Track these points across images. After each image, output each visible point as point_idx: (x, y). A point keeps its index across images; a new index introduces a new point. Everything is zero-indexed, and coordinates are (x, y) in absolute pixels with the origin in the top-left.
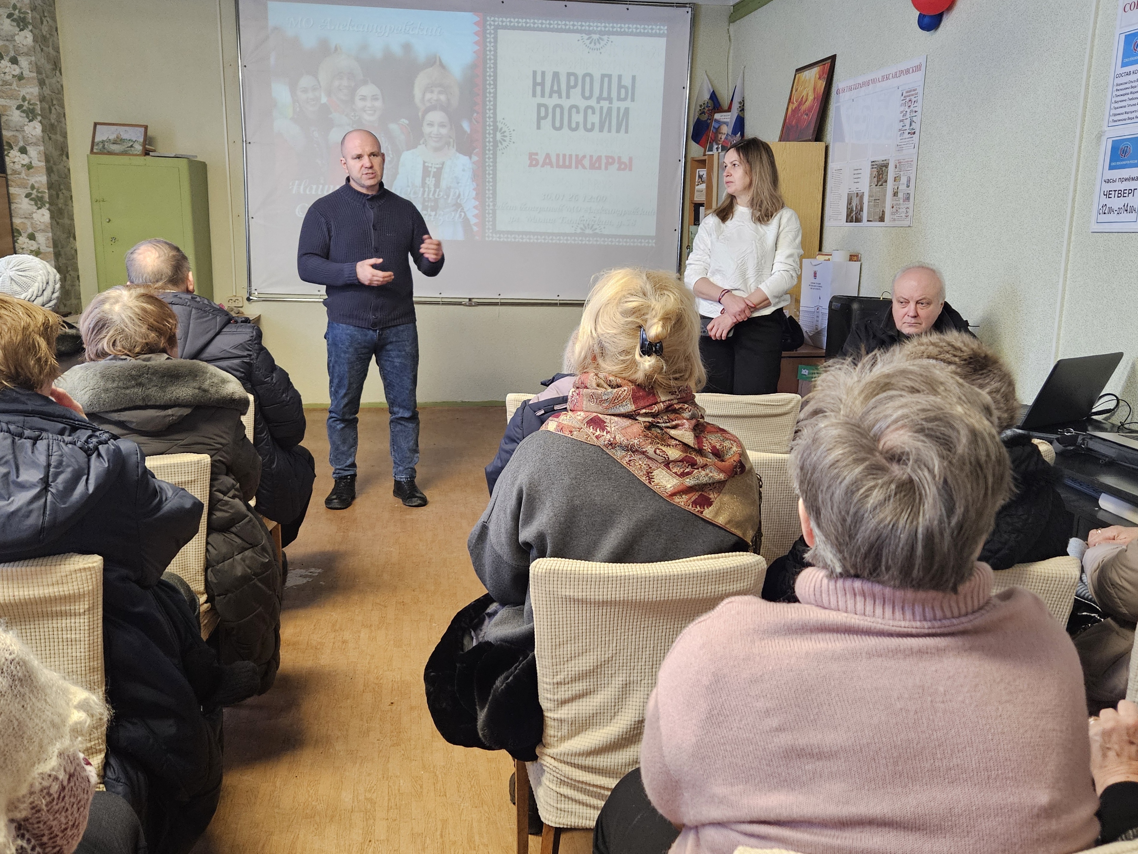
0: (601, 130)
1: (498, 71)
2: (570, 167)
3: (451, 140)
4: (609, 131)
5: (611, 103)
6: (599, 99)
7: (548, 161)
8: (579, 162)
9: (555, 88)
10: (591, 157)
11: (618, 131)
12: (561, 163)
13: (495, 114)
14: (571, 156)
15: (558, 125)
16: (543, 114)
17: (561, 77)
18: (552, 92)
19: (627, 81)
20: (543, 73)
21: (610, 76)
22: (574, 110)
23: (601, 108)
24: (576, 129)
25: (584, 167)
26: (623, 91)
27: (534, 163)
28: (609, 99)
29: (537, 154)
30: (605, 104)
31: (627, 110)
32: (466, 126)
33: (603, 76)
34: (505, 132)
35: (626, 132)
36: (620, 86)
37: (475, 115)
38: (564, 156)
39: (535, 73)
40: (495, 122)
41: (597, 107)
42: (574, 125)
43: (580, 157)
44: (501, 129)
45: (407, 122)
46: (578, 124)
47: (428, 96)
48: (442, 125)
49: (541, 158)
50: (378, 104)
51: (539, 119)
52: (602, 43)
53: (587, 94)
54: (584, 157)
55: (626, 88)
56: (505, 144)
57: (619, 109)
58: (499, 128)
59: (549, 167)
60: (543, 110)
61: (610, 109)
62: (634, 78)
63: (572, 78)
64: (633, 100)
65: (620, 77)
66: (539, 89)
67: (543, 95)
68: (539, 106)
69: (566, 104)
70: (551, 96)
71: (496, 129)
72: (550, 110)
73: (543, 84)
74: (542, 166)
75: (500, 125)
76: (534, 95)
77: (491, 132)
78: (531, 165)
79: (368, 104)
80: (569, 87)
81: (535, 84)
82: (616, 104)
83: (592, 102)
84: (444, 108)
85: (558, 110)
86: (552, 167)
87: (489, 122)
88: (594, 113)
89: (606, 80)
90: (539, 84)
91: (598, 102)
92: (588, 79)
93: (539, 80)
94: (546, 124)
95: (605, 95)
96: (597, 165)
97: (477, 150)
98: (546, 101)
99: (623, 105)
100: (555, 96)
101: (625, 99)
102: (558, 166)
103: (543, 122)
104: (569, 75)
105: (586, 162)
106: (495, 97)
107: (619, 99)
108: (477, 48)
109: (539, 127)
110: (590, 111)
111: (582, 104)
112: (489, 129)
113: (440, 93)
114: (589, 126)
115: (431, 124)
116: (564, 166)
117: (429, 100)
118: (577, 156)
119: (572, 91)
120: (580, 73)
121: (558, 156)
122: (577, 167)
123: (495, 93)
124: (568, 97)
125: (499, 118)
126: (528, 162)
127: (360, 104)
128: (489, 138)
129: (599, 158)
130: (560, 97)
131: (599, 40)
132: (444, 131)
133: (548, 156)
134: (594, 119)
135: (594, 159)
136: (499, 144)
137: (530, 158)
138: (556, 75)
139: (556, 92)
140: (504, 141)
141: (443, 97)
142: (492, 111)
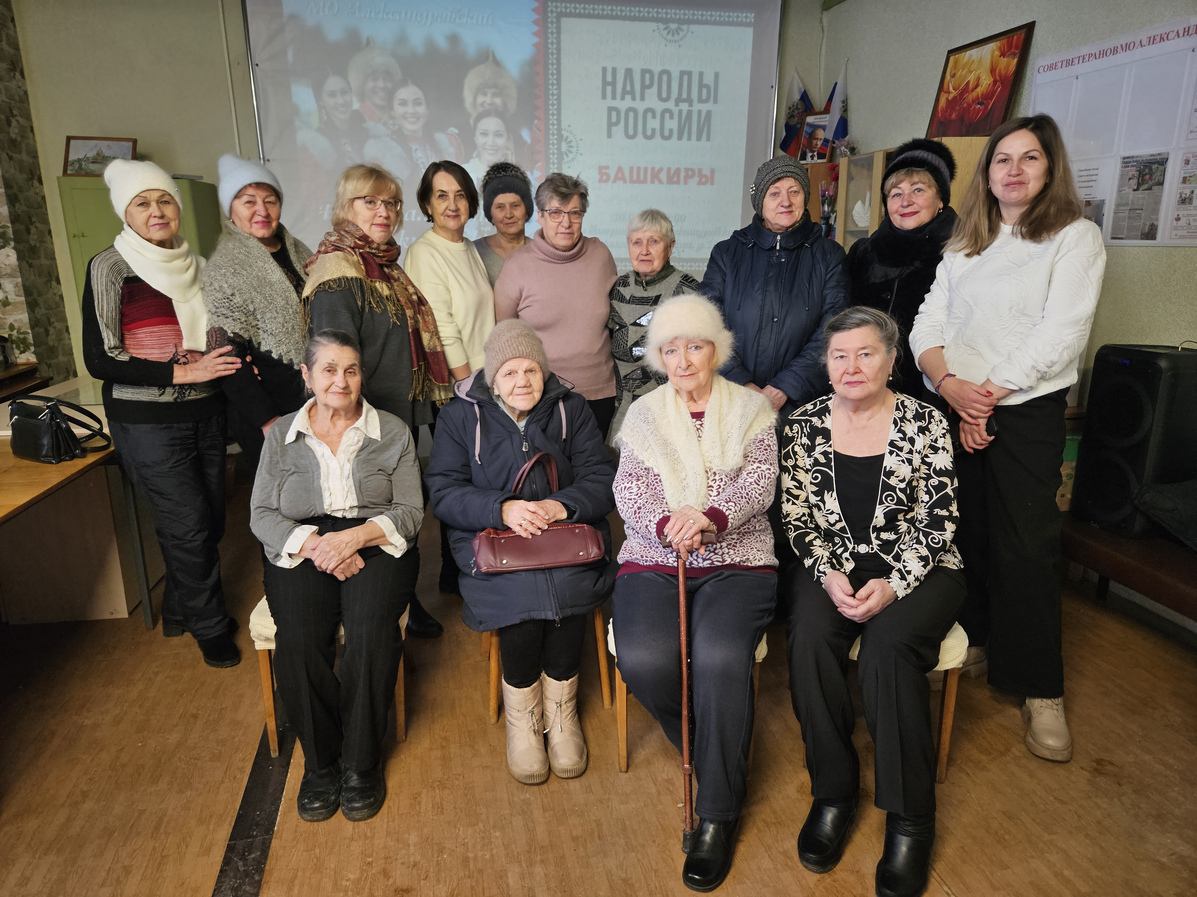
0: (680, 138)
1: (562, 68)
2: (645, 181)
3: (509, 152)
4: (689, 139)
5: (691, 105)
6: (678, 101)
7: (620, 175)
8: (655, 175)
9: (628, 88)
10: (669, 169)
11: (699, 138)
12: (635, 178)
13: (559, 120)
14: (646, 169)
15: (631, 132)
16: (614, 119)
17: (634, 74)
18: (624, 93)
19: (709, 79)
20: (614, 70)
21: (690, 74)
22: (649, 115)
23: (680, 112)
24: (651, 137)
25: (661, 182)
26: (705, 91)
27: (605, 178)
28: (689, 101)
29: (607, 168)
30: (684, 107)
31: (709, 113)
32: (526, 135)
33: (682, 73)
34: (571, 141)
35: (708, 139)
36: (701, 85)
38: (639, 169)
39: (604, 70)
40: (559, 129)
41: (675, 110)
42: (649, 133)
43: (656, 170)
44: (567, 137)
45: (456, 131)
46: (653, 130)
47: (481, 99)
48: (497, 134)
49: (612, 172)
50: (422, 109)
51: (611, 125)
52: (682, 34)
53: (664, 95)
54: (661, 170)
55: (708, 87)
56: (571, 156)
57: (700, 112)
59: (621, 182)
60: (614, 114)
61: (690, 113)
62: (717, 75)
63: (647, 76)
64: (715, 102)
65: (701, 74)
66: (609, 89)
67: (614, 97)
68: (610, 109)
69: (641, 106)
70: (623, 98)
71: (560, 138)
72: (623, 115)
73: (613, 84)
74: (614, 181)
75: (565, 134)
76: (604, 97)
77: (555, 142)
78: (601, 181)
79: (410, 109)
80: (644, 87)
81: (605, 83)
82: (697, 107)
83: (670, 105)
84: (500, 114)
85: (631, 114)
86: (625, 182)
87: (553, 129)
88: (671, 117)
89: (686, 77)
90: (609, 84)
91: (677, 105)
92: (665, 78)
93: (609, 78)
94: (618, 131)
95: (684, 96)
96: (675, 179)
98: (617, 103)
99: (705, 108)
100: (628, 97)
101: (706, 101)
102: (632, 181)
103: (614, 129)
104: (644, 72)
105: (663, 176)
106: (559, 100)
107: (700, 101)
108: (536, 40)
109: (609, 135)
110: (667, 115)
111: (659, 106)
112: (553, 139)
113: (494, 95)
114: (666, 133)
115: (485, 134)
116: (638, 181)
117: (482, 104)
118: (653, 169)
119: (648, 92)
120: (656, 69)
121: (631, 169)
122: (653, 182)
123: (559, 95)
124: (642, 98)
125: (564, 125)
126: (598, 177)
127: (399, 110)
128: (553, 149)
129: (678, 171)
130: (634, 99)
131: (677, 31)
133: (620, 170)
134: (672, 124)
135: (672, 172)
136: (565, 157)
137: (601, 173)
138: (629, 72)
139: (628, 93)
140: (571, 152)
141: (498, 101)
142: (555, 117)
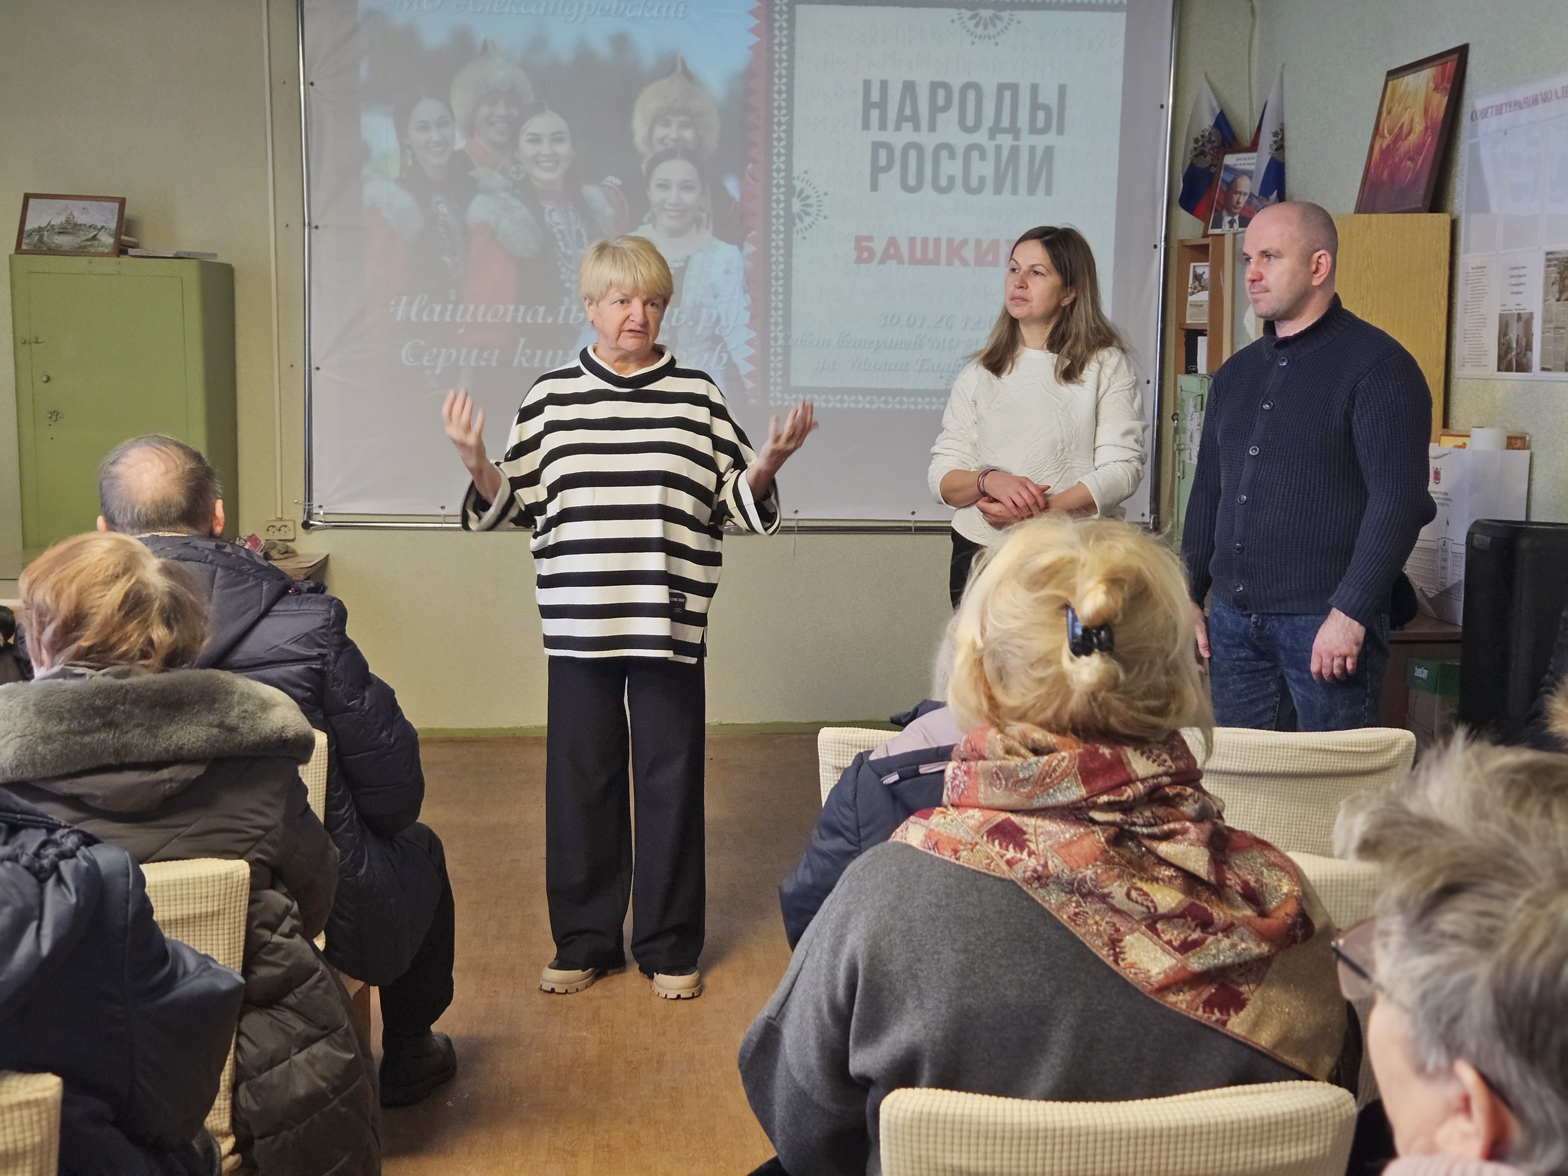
0: (998, 190)
1: (797, 81)
2: (936, 262)
3: (704, 215)
4: (1015, 191)
5: (1017, 138)
6: (994, 131)
7: (892, 251)
8: (955, 252)
9: (908, 112)
10: (978, 242)
11: (1032, 191)
12: (918, 255)
13: (789, 163)
14: (937, 241)
15: (912, 181)
16: (883, 161)
17: (918, 90)
18: (901, 119)
19: (1048, 96)
20: (884, 85)
21: (1014, 88)
22: (944, 154)
23: (999, 148)
24: (948, 190)
25: (965, 263)
26: (1041, 115)
27: (865, 255)
28: (1014, 130)
29: (870, 239)
30: (1006, 141)
31: (1049, 152)
32: (732, 186)
33: (1002, 88)
34: (808, 197)
35: (1048, 192)
36: (1035, 106)
37: (750, 166)
38: (925, 241)
39: (867, 84)
40: (789, 178)
41: (990, 146)
42: (943, 182)
43: (956, 242)
44: (802, 191)
45: (618, 182)
46: (951, 179)
47: (660, 132)
48: (685, 186)
49: (879, 247)
50: (563, 149)
51: (876, 170)
52: (1000, 25)
53: (970, 122)
54: (965, 242)
55: (1047, 109)
56: (808, 220)
57: (1032, 149)
58: (798, 189)
59: (895, 262)
60: (883, 153)
61: (1015, 151)
62: (1062, 90)
63: (941, 93)
64: (1060, 131)
65: (1034, 89)
66: (875, 114)
67: (883, 126)
68: (876, 146)
69: (929, 141)
70: (898, 128)
71: (790, 191)
72: (898, 155)
73: (882, 105)
74: (882, 262)
75: (798, 185)
76: (866, 125)
77: (782, 197)
78: (859, 260)
79: (545, 148)
80: (934, 110)
81: (868, 106)
82: (1027, 140)
83: (981, 137)
84: (690, 154)
85: (913, 154)
86: (901, 262)
87: (778, 178)
88: (983, 157)
89: (1007, 94)
90: (875, 105)
91: (992, 137)
92: (971, 95)
93: (875, 97)
94: (890, 180)
95: (1005, 123)
96: (990, 258)
97: (754, 233)
98: (888, 136)
99: (1041, 142)
100: (907, 126)
101: (1045, 130)
102: (913, 261)
103: (882, 177)
104: (934, 86)
105: (969, 253)
106: (789, 132)
107: (1034, 130)
108: (754, 39)
109: (874, 187)
110: (975, 155)
111: (961, 140)
112: (778, 193)
113: (682, 126)
114: (974, 183)
115: (665, 186)
116: (924, 261)
117: (662, 140)
118: (950, 241)
119: (941, 117)
120: (956, 83)
121: (912, 241)
122: (950, 263)
123: (790, 124)
124: (932, 128)
125: (797, 171)
126: (854, 254)
127: (527, 149)
128: (778, 209)
129: (995, 244)
130: (917, 128)
131: (992, 22)
132: (689, 198)
133: (892, 242)
134: (984, 169)
135: (984, 246)
136: (797, 221)
137: (859, 248)
138: (909, 88)
139: (908, 119)
140: (808, 214)
141: (688, 134)
142: (783, 159)
